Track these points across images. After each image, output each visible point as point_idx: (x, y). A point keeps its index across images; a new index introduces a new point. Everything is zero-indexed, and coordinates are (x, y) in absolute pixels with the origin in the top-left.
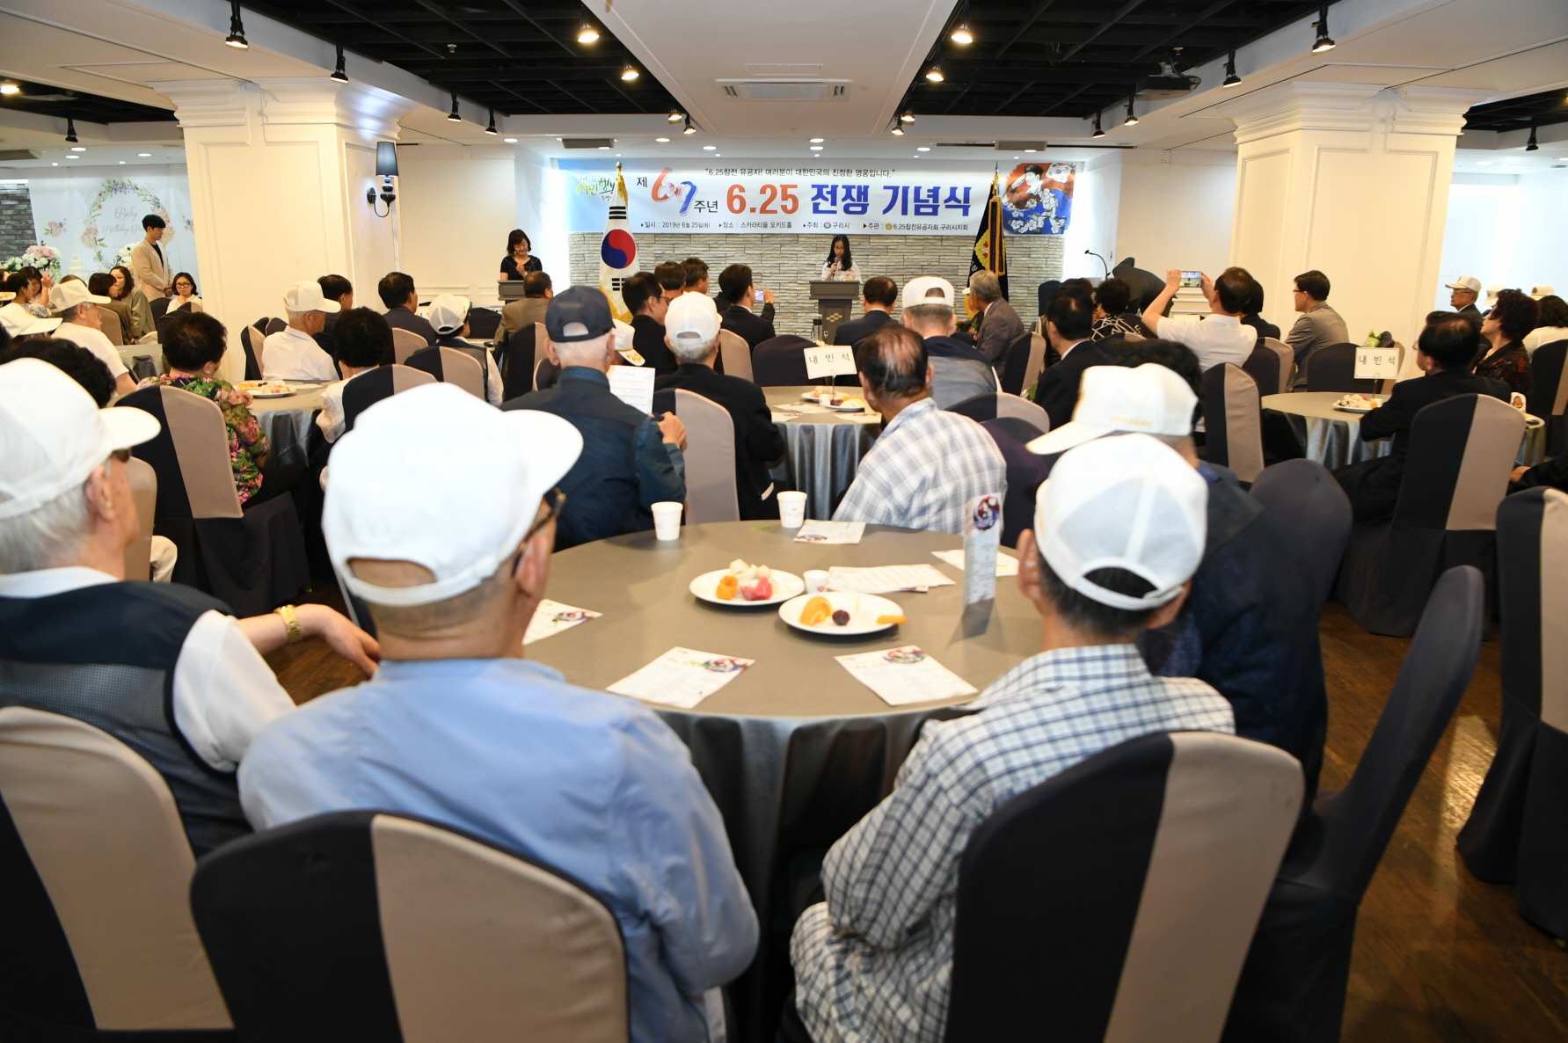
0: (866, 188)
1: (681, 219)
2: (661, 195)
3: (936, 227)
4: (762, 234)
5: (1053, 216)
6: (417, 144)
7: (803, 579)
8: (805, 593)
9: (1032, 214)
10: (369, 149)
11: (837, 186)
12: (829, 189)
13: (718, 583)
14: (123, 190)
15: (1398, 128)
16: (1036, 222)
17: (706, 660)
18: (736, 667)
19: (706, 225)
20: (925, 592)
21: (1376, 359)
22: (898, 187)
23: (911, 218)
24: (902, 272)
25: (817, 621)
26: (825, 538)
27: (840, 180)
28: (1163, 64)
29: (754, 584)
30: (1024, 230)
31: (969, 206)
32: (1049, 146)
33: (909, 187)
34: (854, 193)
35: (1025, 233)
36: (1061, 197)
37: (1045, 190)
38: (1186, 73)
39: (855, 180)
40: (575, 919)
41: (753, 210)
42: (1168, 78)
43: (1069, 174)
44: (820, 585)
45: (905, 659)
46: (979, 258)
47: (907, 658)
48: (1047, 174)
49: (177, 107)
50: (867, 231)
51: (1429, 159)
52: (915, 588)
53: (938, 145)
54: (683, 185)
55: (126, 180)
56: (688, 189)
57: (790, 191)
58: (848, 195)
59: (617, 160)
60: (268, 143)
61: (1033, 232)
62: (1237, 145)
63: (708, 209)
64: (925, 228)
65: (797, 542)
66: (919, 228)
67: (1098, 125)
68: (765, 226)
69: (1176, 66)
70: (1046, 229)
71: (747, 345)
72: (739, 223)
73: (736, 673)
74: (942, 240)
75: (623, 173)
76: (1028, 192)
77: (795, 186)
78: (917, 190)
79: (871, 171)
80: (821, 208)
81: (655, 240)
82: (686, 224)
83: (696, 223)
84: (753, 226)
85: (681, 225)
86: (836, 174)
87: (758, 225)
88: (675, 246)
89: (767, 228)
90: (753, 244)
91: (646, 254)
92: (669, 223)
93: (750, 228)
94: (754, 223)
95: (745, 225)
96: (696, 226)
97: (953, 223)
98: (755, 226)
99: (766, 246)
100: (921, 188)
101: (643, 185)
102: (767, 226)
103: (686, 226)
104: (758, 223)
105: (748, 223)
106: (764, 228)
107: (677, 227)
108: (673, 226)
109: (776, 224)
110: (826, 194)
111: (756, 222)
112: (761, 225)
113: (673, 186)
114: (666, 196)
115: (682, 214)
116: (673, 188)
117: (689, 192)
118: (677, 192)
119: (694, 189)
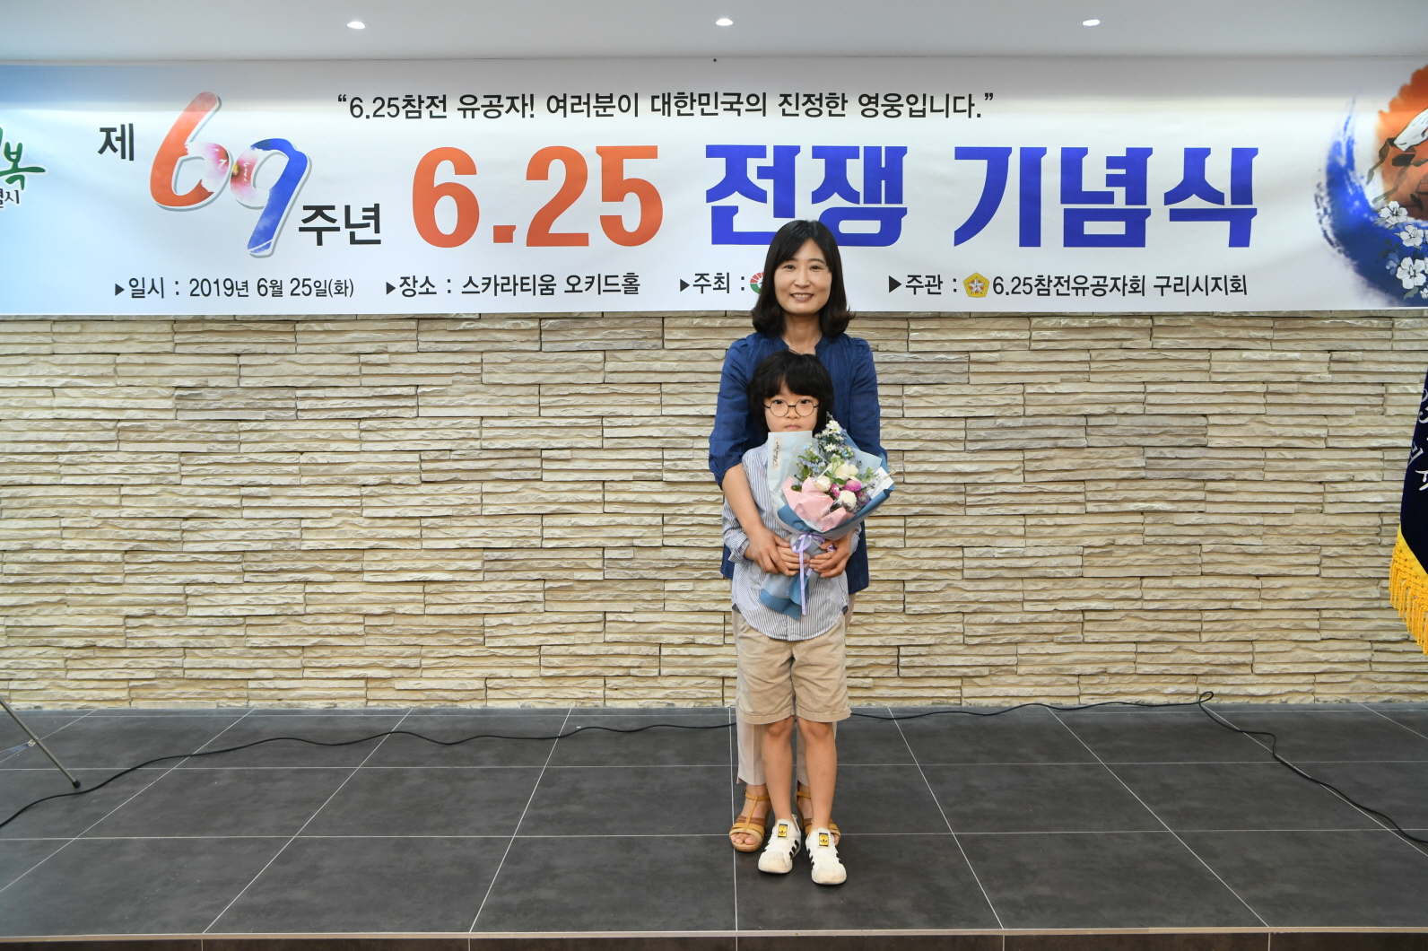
0: (897, 154)
1: (251, 269)
2: (183, 183)
3: (1137, 286)
4: (541, 318)
11: (796, 150)
12: (768, 161)
19: (342, 288)
22: (1008, 151)
23: (1053, 257)
24: (1020, 439)
27: (806, 131)
31: (1253, 212)
33: (1043, 151)
34: (855, 173)
39: (857, 129)
41: (503, 234)
50: (903, 301)
54: (261, 153)
56: (279, 162)
57: (633, 169)
58: (835, 181)
63: (346, 232)
64: (1099, 289)
66: (1081, 289)
68: (548, 287)
74: (1151, 330)
77: (650, 152)
78: (1072, 160)
79: (912, 99)
80: (740, 224)
81: (173, 341)
82: (268, 285)
83: (306, 282)
84: (505, 287)
85: (253, 286)
86: (789, 110)
87: (522, 284)
88: (241, 363)
89: (552, 294)
90: (510, 351)
91: (146, 390)
92: (217, 282)
93: (496, 295)
94: (508, 278)
95: (477, 287)
96: (307, 292)
97: (1196, 269)
98: (510, 290)
99: (556, 356)
100: (1084, 151)
101: (119, 152)
102: (552, 290)
103: (270, 290)
104: (522, 278)
105: (490, 279)
106: (542, 294)
107: (239, 296)
108: (229, 292)
109: (583, 280)
110: (759, 177)
111: (514, 276)
112: (531, 286)
113: (226, 156)
114: (200, 188)
115: (255, 251)
116: (227, 163)
117: (283, 176)
118: (240, 176)
119: (297, 166)
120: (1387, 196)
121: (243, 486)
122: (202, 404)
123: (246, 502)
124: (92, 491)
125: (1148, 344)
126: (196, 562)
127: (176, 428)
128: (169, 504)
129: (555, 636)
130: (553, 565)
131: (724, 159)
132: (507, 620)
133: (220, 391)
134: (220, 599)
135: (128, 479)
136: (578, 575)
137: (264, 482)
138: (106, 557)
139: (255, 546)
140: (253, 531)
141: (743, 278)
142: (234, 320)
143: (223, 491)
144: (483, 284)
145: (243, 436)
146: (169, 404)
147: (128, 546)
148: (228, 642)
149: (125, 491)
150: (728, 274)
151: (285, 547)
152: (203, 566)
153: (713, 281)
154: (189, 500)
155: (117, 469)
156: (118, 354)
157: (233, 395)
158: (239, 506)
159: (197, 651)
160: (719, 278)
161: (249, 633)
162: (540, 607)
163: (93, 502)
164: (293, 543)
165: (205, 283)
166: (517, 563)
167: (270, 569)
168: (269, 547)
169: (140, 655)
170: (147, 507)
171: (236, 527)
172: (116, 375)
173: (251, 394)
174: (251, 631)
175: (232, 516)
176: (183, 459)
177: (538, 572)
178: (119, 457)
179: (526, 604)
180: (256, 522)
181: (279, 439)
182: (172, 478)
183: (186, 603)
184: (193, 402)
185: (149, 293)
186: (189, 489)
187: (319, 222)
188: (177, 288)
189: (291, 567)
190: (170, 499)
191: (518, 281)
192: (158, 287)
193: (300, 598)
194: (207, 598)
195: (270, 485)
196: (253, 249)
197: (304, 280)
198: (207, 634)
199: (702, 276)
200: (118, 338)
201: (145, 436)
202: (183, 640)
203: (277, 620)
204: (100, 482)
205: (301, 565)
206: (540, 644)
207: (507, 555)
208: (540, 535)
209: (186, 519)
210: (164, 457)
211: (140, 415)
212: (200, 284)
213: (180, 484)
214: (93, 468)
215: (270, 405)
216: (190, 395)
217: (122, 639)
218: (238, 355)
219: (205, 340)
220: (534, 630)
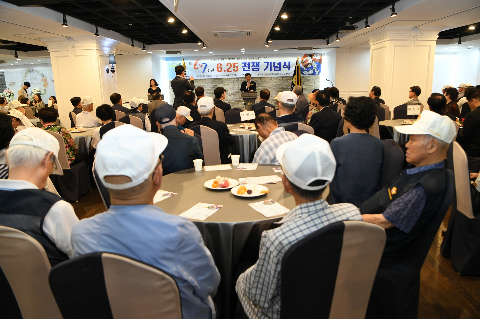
0: (259, 63)
1: (203, 74)
2: (196, 67)
3: (280, 74)
4: (228, 78)
5: (316, 69)
6: (122, 55)
7: (238, 181)
8: (239, 185)
9: (310, 69)
10: (107, 57)
11: (250, 63)
12: (248, 64)
13: (213, 183)
14: (33, 71)
15: (418, 39)
16: (311, 72)
17: (208, 206)
18: (217, 208)
19: (210, 76)
20: (275, 183)
21: (414, 109)
22: (269, 62)
23: (273, 72)
24: (271, 88)
25: (242, 193)
26: (246, 169)
27: (251, 61)
28: (346, 22)
29: (223, 183)
30: (307, 74)
31: (290, 67)
32: (313, 48)
33: (272, 62)
34: (255, 65)
35: (307, 75)
36: (318, 64)
37: (313, 62)
38: (353, 25)
39: (255, 61)
40: (163, 282)
41: (225, 71)
42: (348, 26)
43: (320, 56)
44: (243, 182)
45: (269, 203)
46: (294, 83)
47: (270, 203)
48: (314, 57)
49: (48, 46)
50: (260, 76)
51: (428, 48)
52: (272, 182)
53: (280, 49)
55: (33, 69)
56: (205, 65)
57: (236, 65)
58: (253, 65)
59: (183, 57)
60: (76, 56)
61: (310, 75)
62: (370, 46)
63: (211, 71)
64: (277, 74)
65: (237, 170)
66: (275, 74)
67: (328, 41)
69: (350, 23)
70: (314, 73)
71: (223, 112)
72: (220, 75)
73: (218, 209)
75: (185, 61)
76: (308, 62)
77: (237, 63)
78: (274, 63)
79: (260, 58)
80: (245, 69)
85: (203, 76)
86: (249, 59)
89: (229, 76)
90: (225, 81)
97: (286, 73)
99: (229, 82)
100: (275, 62)
105: (223, 75)
108: (200, 77)
109: (232, 75)
111: (226, 75)
114: (198, 67)
118: (201, 66)
119: (206, 65)
120: (302, 66)
125: (282, 79)
136: (232, 101)
197: (207, 75)
199: (242, 74)
218: (201, 82)
219: (198, 81)
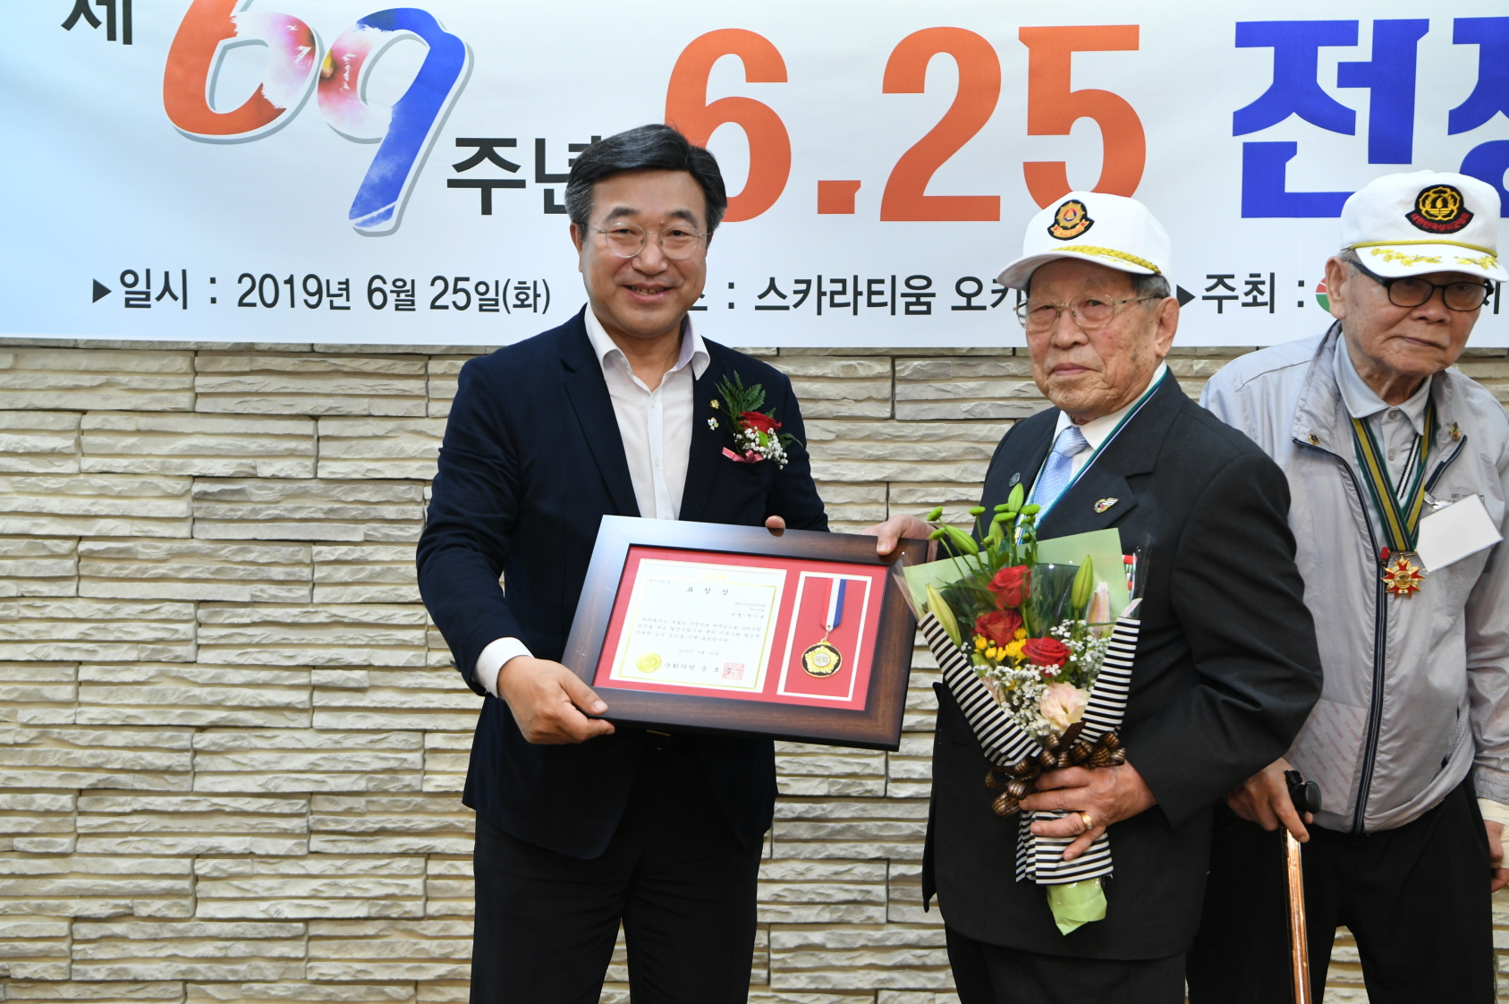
11: (1421, 27)
12: (1362, 52)
19: (528, 296)
41: (836, 197)
54: (373, 33)
57: (1088, 71)
58: (1500, 86)
63: (536, 191)
68: (919, 299)
77: (1124, 38)
81: (192, 389)
82: (388, 288)
83: (461, 285)
84: (838, 299)
85: (359, 290)
87: (870, 293)
88: (322, 433)
89: (928, 312)
90: (835, 418)
91: (137, 481)
92: (290, 281)
93: (819, 313)
94: (843, 282)
95: (784, 297)
96: (462, 303)
98: (847, 305)
99: (924, 429)
101: (103, 27)
102: (928, 304)
103: (392, 298)
104: (870, 282)
105: (808, 282)
106: (908, 312)
107: (332, 307)
108: (313, 300)
109: (988, 286)
110: (1340, 85)
111: (856, 278)
112: (887, 298)
113: (310, 40)
114: (258, 98)
115: (364, 224)
116: (312, 54)
117: (418, 80)
118: (336, 78)
119: (445, 62)
121: (314, 667)
122: (243, 510)
123: (320, 699)
124: (22, 674)
126: (219, 812)
127: (191, 554)
128: (172, 700)
129: (907, 972)
130: (907, 832)
131: (1270, 51)
132: (816, 937)
133: (279, 486)
134: (260, 886)
135: (94, 652)
137: (356, 661)
138: (43, 801)
139: (334, 783)
140: (332, 755)
141: (1301, 284)
142: (311, 351)
143: (277, 677)
144: (796, 292)
145: (321, 573)
146: (180, 508)
147: (87, 780)
148: (270, 971)
149: (86, 673)
150: (1272, 275)
151: (391, 787)
152: (231, 821)
153: (1241, 288)
154: (211, 694)
155: (73, 631)
156: (84, 412)
157: (304, 494)
158: (307, 705)
159: (210, 989)
160: (1255, 285)
161: (314, 953)
162: (878, 913)
163: (23, 694)
164: (408, 779)
165: (268, 282)
166: (838, 826)
167: (362, 828)
168: (361, 785)
169: (96, 996)
170: (129, 705)
171: (300, 746)
172: (80, 451)
173: (338, 491)
174: (317, 950)
175: (292, 726)
176: (202, 613)
177: (876, 845)
178: (79, 608)
179: (852, 907)
180: (337, 737)
181: (389, 578)
182: (180, 650)
183: (195, 892)
184: (227, 506)
185: (159, 298)
186: (212, 672)
187: (486, 170)
188: (213, 291)
189: (400, 824)
190: (173, 691)
191: (863, 287)
192: (176, 287)
193: (416, 885)
194: (236, 883)
195: (369, 667)
196: (360, 220)
197: (457, 280)
198: (232, 953)
199: (1221, 280)
200: (86, 380)
201: (131, 568)
202: (183, 966)
203: (369, 929)
204: (40, 656)
205: (420, 821)
206: (877, 986)
207: (818, 809)
208: (882, 772)
209: (201, 729)
210: (167, 610)
211: (123, 528)
212: (257, 285)
213: (195, 662)
214: (26, 630)
215: (373, 514)
216: (222, 492)
217: (64, 964)
218: (315, 418)
219: (254, 389)
220: (868, 959)
